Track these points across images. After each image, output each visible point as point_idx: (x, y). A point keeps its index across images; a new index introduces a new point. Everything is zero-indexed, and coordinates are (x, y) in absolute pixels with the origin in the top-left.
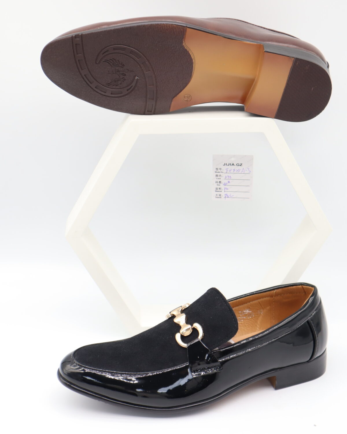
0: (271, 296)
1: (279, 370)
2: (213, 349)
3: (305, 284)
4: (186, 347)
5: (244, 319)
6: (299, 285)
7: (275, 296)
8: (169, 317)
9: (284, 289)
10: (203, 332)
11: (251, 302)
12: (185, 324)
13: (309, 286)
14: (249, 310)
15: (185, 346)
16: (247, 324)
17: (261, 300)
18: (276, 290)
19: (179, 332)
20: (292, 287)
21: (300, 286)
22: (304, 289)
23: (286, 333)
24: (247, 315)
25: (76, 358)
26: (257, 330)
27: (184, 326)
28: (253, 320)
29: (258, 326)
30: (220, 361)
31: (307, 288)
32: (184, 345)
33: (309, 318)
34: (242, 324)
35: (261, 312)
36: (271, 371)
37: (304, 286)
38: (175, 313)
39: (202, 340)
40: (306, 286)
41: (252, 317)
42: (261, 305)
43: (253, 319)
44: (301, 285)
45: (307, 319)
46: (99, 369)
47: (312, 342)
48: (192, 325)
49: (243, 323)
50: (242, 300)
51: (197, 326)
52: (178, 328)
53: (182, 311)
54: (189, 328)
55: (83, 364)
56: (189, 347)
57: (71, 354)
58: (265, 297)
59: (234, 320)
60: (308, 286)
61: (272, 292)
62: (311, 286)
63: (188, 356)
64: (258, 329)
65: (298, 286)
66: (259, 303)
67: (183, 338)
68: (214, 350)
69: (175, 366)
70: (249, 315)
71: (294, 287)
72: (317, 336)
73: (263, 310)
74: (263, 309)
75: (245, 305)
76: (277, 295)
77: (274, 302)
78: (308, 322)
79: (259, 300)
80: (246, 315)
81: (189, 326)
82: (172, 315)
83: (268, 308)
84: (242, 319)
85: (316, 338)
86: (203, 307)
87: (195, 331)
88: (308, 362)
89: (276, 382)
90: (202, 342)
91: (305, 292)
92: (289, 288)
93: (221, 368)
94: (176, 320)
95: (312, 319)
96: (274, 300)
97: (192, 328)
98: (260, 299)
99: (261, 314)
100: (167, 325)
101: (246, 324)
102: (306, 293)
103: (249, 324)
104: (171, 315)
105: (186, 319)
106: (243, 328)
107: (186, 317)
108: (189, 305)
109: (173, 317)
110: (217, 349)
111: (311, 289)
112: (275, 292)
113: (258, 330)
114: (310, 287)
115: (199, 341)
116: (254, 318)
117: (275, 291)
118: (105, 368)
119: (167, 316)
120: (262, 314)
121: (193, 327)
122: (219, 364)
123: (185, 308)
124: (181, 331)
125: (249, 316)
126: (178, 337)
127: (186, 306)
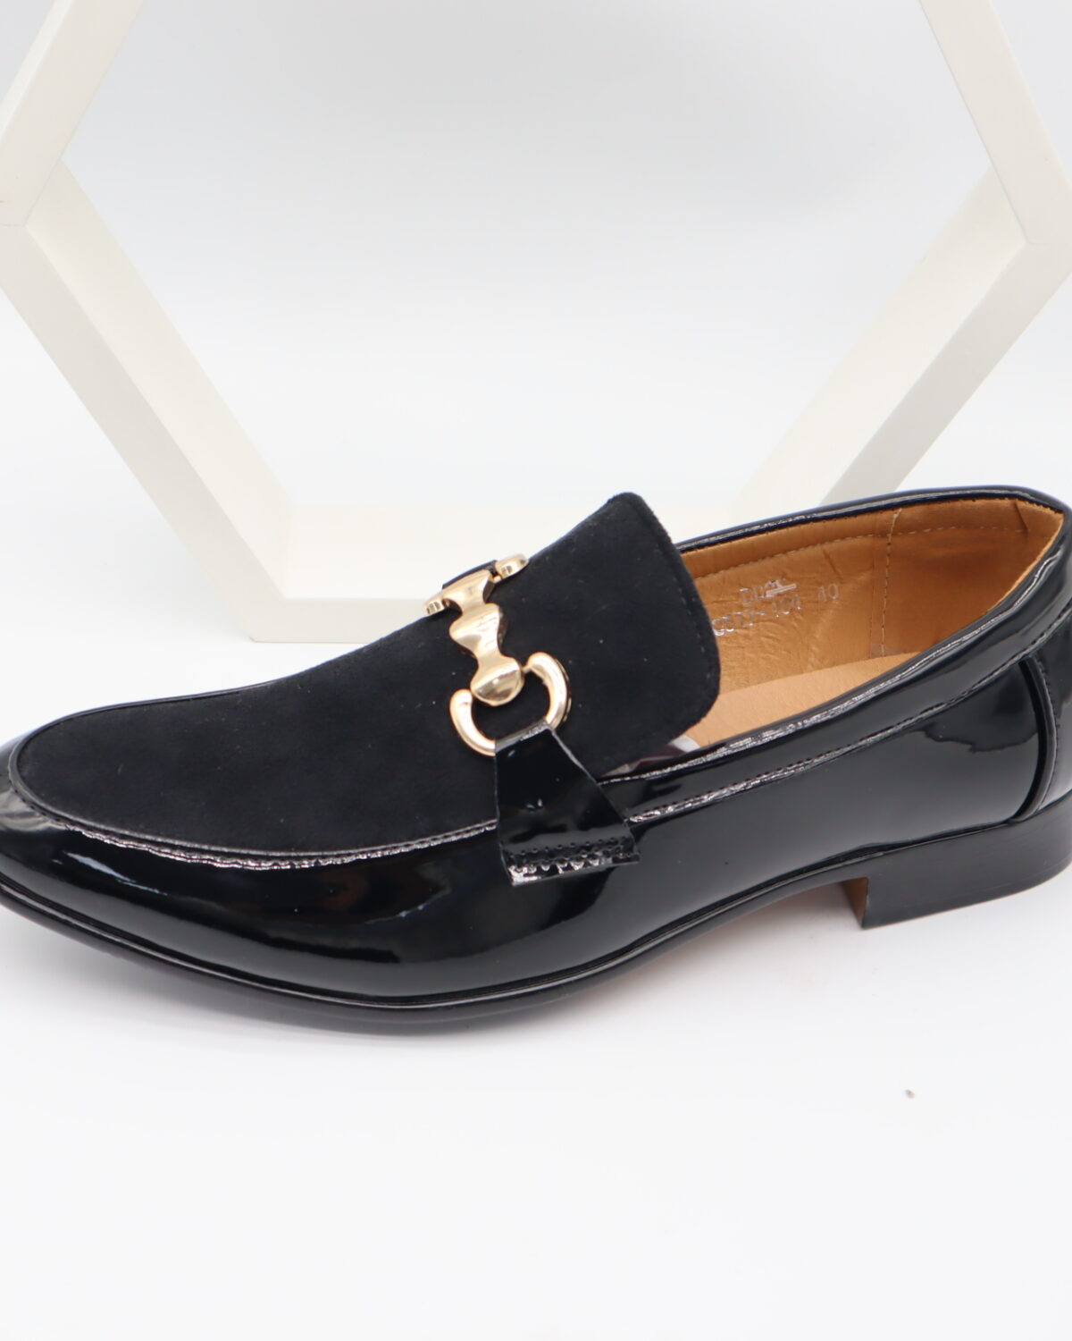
0: (881, 533)
1: (881, 854)
2: (604, 773)
3: (1027, 495)
4: (493, 754)
5: (757, 620)
6: (1002, 497)
7: (894, 534)
8: (436, 611)
9: (936, 507)
10: (569, 696)
11: (792, 554)
12: (497, 653)
13: (1045, 506)
14: (784, 584)
15: (486, 750)
16: (771, 641)
17: (838, 544)
18: (900, 510)
19: (468, 687)
20: (970, 503)
21: (1006, 502)
22: (1019, 515)
23: (926, 711)
24: (774, 604)
25: (25, 773)
26: (809, 667)
27: (492, 664)
28: (796, 625)
29: (814, 648)
30: (631, 823)
31: (1034, 513)
32: (485, 745)
33: (1032, 648)
34: (746, 637)
35: (833, 595)
36: (850, 859)
37: (1021, 504)
38: (458, 596)
39: (561, 728)
40: (1031, 502)
41: (791, 610)
42: (833, 567)
43: (797, 620)
44: (1011, 497)
45: (1024, 653)
46: (117, 826)
47: (1035, 739)
48: (523, 661)
49: (751, 633)
50: (753, 542)
51: (546, 666)
52: (464, 664)
53: (492, 594)
54: (514, 672)
55: (51, 804)
56: (501, 754)
57: (9, 752)
58: (854, 534)
59: (703, 650)
60: (1038, 504)
61: (885, 515)
62: (1052, 508)
63: (496, 793)
64: (812, 659)
65: (997, 501)
66: (827, 556)
67: (480, 712)
68: (614, 773)
69: (439, 833)
70: (784, 599)
71: (979, 503)
72: (1057, 714)
73: (842, 583)
74: (841, 581)
75: (768, 563)
76: (903, 528)
77: (889, 555)
78: (1023, 664)
79: (827, 547)
80: (768, 602)
81: (512, 666)
82: (448, 604)
83: (864, 578)
84: (750, 619)
85: (1051, 732)
86: (581, 581)
87: (534, 687)
88: (1008, 823)
89: (868, 901)
90: (562, 739)
91: (1024, 527)
92: (959, 504)
93: (636, 853)
94: (459, 632)
95: (1040, 653)
96: (889, 547)
97: (522, 672)
98: (831, 540)
99: (831, 600)
100: (423, 644)
101: (762, 639)
102: (1029, 530)
103: (778, 640)
104: (444, 602)
105: (500, 631)
106: (752, 655)
107: (502, 622)
108: (522, 562)
109: (452, 612)
110: (626, 769)
111: (1049, 518)
112: (897, 519)
113: (813, 665)
114: (1048, 511)
115: (547, 732)
116: (800, 617)
117: (895, 515)
118: (142, 826)
119: (426, 604)
120: (838, 599)
121: (526, 669)
122: (627, 837)
123: (504, 577)
124: (478, 683)
125: (779, 607)
126: (460, 707)
127: (509, 569)
